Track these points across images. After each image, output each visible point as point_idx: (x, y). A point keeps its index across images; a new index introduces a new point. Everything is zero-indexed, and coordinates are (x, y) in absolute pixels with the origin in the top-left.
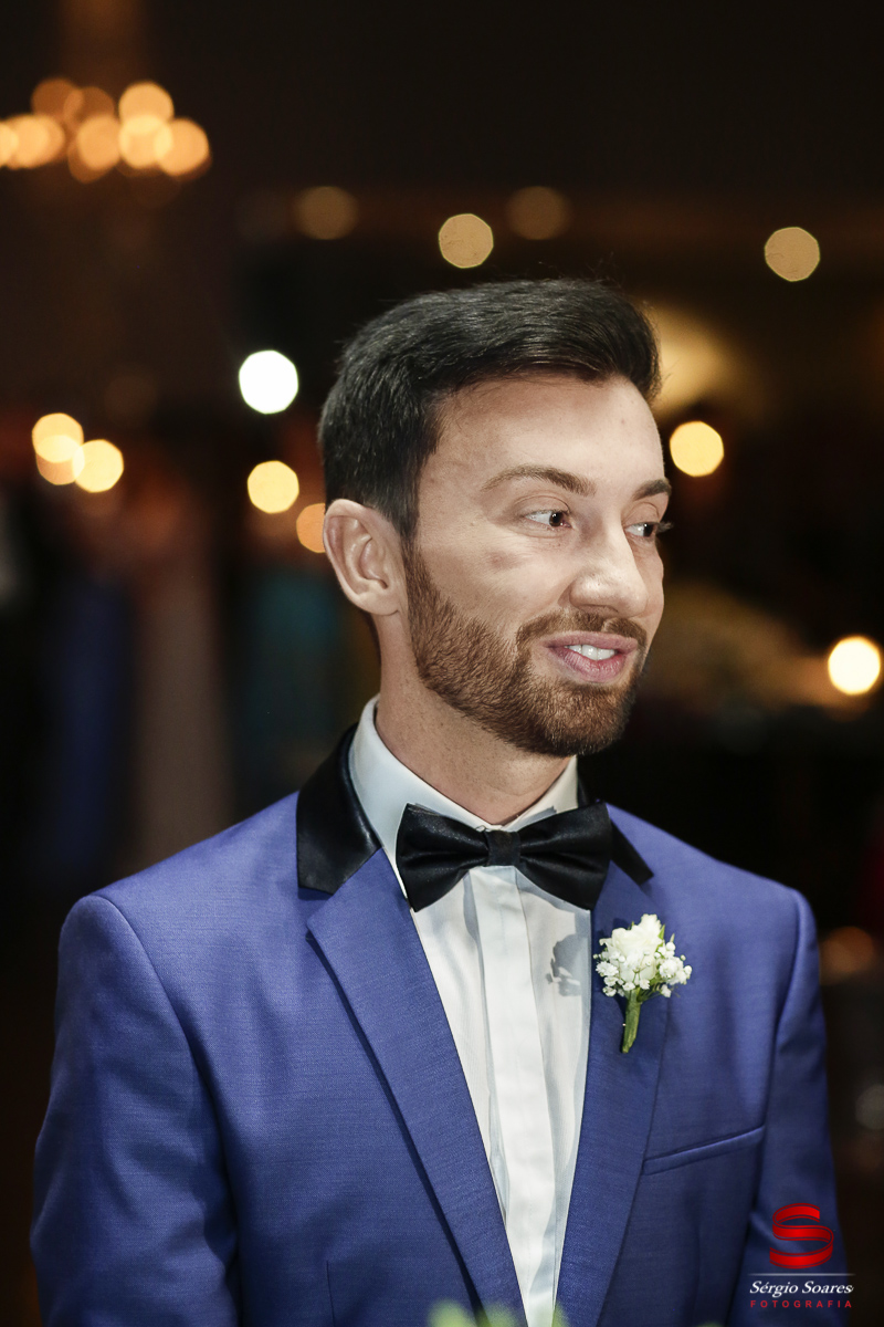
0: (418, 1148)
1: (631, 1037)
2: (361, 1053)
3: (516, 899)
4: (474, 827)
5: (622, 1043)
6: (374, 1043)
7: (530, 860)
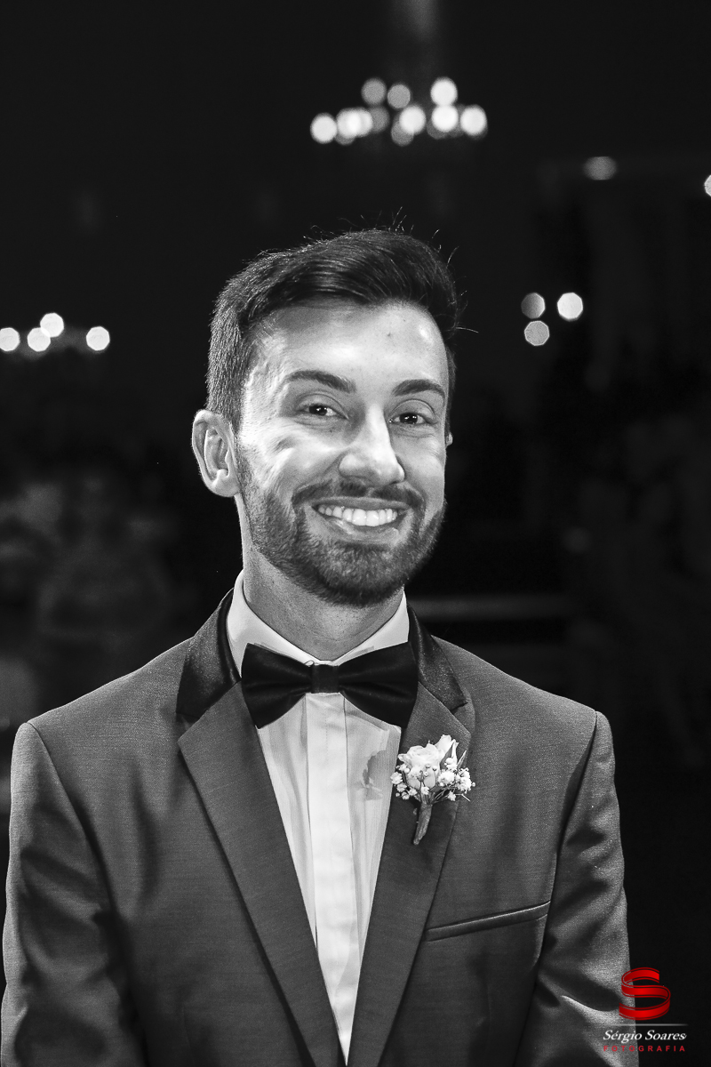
0: (252, 917)
1: (422, 831)
2: (211, 843)
3: (341, 720)
4: (303, 662)
5: (414, 837)
6: (221, 835)
7: (348, 689)
